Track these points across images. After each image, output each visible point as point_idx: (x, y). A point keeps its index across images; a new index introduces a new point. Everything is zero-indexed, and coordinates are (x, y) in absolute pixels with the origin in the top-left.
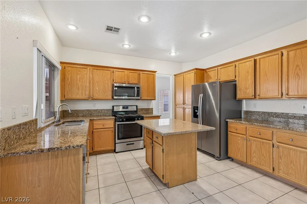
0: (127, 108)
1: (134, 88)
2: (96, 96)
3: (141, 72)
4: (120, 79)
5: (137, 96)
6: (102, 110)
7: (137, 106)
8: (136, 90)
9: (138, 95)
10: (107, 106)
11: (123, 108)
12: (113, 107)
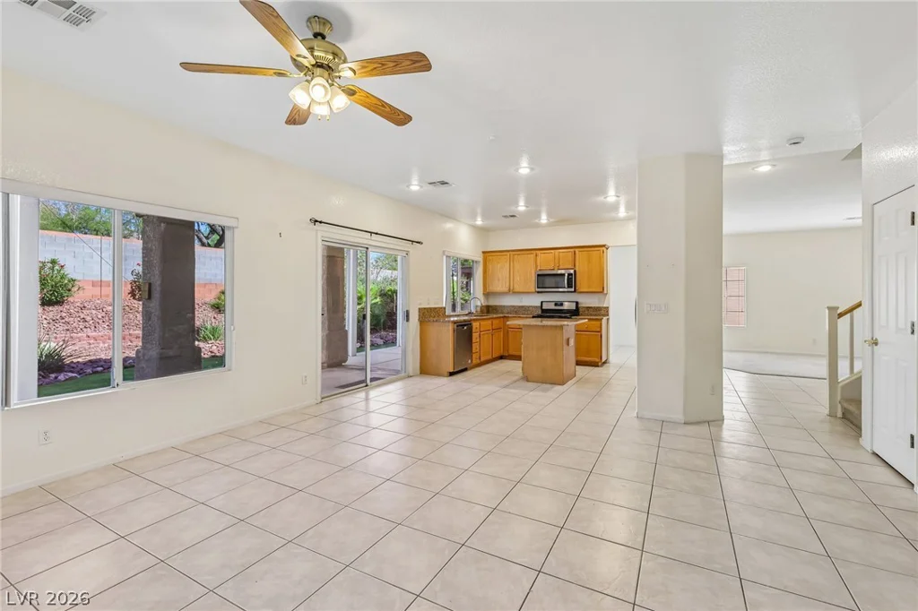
0: (562, 305)
1: (564, 275)
2: (517, 289)
3: (577, 250)
4: (546, 265)
5: (568, 287)
6: (529, 307)
7: (577, 303)
8: (566, 278)
9: (570, 286)
10: (534, 301)
11: (556, 305)
12: (542, 302)
